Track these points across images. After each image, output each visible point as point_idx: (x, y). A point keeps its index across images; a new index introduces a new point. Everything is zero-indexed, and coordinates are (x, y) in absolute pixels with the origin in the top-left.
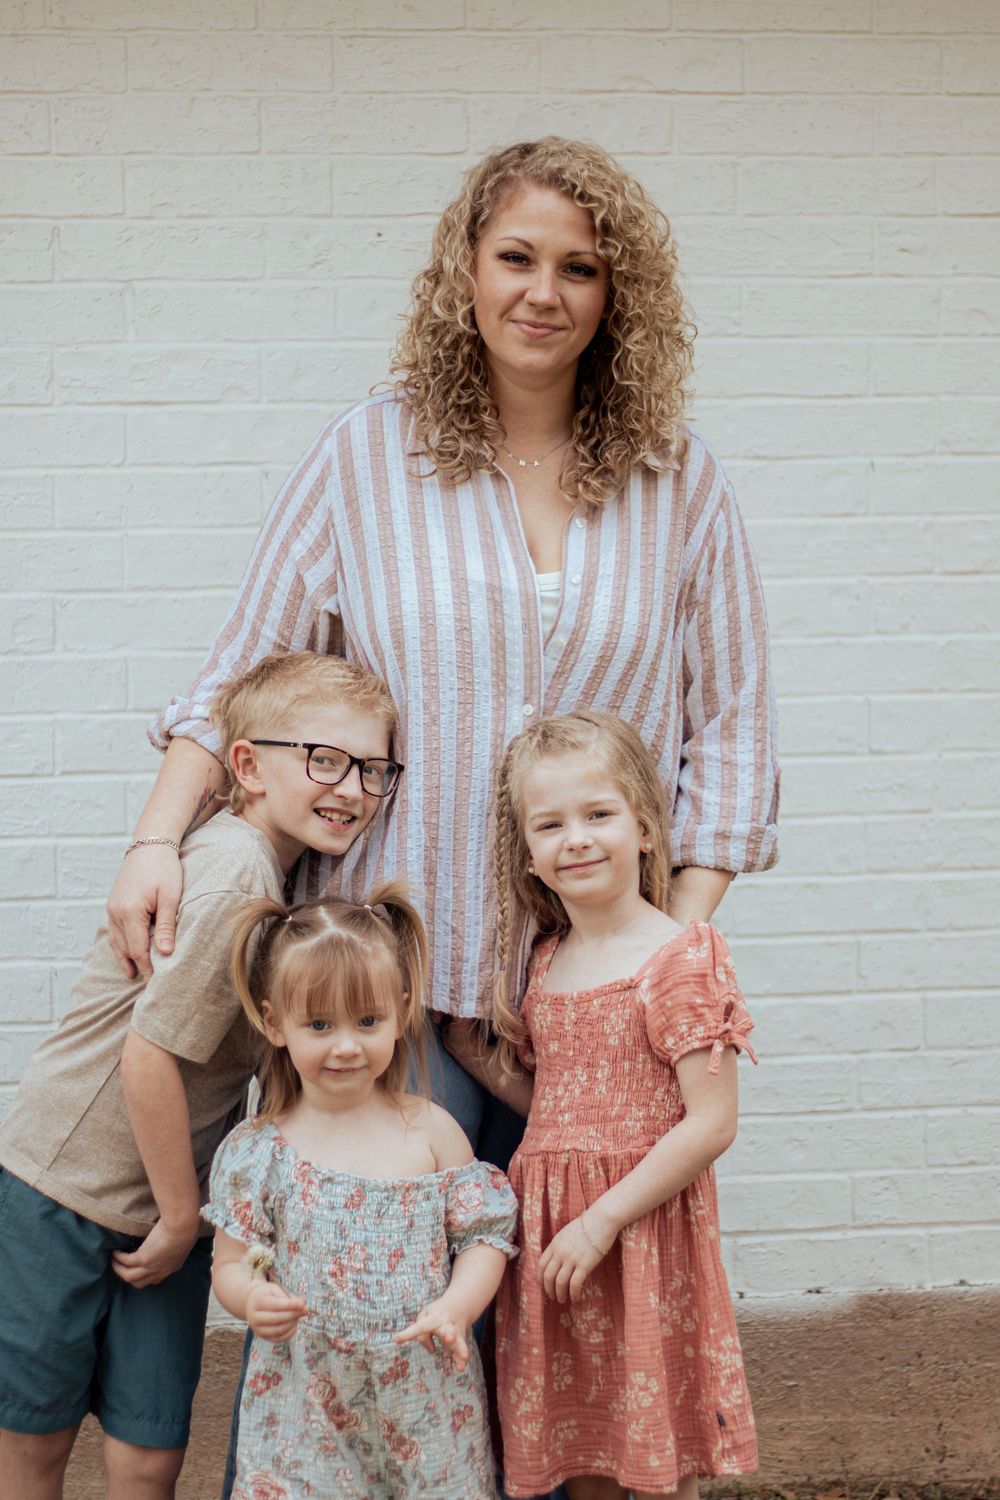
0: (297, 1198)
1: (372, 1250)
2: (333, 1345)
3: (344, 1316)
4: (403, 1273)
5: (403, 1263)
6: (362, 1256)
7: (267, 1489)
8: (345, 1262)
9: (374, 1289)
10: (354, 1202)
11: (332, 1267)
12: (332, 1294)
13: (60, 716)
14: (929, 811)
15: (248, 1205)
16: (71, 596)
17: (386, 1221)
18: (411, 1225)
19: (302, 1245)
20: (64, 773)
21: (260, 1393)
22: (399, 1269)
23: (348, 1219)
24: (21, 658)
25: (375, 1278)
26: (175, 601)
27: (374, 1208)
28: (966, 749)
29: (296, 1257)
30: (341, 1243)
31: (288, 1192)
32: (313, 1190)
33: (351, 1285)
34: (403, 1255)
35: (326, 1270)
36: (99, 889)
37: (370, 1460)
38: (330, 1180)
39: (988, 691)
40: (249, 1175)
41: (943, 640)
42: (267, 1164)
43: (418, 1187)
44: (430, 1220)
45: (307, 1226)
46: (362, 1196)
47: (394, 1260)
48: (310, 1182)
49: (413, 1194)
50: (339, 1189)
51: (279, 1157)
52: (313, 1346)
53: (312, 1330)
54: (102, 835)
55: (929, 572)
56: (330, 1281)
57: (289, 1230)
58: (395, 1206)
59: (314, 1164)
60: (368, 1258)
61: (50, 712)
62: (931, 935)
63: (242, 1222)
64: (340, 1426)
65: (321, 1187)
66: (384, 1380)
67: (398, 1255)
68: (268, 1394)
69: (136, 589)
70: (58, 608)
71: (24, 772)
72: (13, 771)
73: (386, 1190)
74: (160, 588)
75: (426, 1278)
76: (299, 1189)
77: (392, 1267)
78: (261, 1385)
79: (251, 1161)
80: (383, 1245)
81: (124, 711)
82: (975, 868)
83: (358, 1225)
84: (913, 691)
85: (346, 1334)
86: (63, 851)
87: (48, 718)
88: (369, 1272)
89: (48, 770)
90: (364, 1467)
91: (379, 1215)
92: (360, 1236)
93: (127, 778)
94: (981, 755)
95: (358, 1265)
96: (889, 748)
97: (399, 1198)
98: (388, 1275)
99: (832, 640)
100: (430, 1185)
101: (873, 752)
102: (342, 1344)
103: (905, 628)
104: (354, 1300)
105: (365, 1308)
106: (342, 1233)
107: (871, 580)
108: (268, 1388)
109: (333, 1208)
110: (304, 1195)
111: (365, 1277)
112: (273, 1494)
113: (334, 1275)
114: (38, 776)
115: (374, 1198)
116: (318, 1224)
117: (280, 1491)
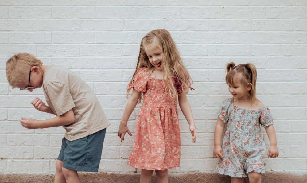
0: (233, 112)
1: (245, 121)
2: (236, 138)
3: (239, 132)
4: (250, 126)
5: (251, 124)
6: (243, 122)
7: (227, 162)
8: (240, 123)
9: (245, 128)
10: (243, 113)
11: (238, 124)
12: (237, 128)
13: (81, 44)
14: (265, 68)
15: (224, 113)
16: (84, 19)
17: (248, 117)
18: (253, 118)
19: (233, 120)
20: (82, 56)
21: (226, 146)
22: (249, 125)
23: (242, 116)
24: (73, 32)
25: (245, 126)
26: (105, 21)
27: (246, 114)
28: (272, 56)
29: (232, 122)
30: (240, 120)
31: (232, 111)
32: (236, 111)
33: (241, 127)
34: (251, 123)
35: (236, 124)
36: (88, 80)
37: (241, 160)
38: (239, 109)
39: (277, 43)
40: (225, 108)
41: (267, 32)
42: (228, 106)
43: (254, 111)
44: (256, 117)
45: (234, 117)
46: (244, 112)
47: (249, 123)
48: (236, 109)
49: (253, 112)
50: (240, 111)
51: (231, 105)
52: (233, 138)
53: (233, 135)
54: (89, 69)
55: (264, 18)
56: (237, 126)
57: (231, 117)
58: (250, 114)
59: (236, 106)
60: (244, 123)
61: (79, 43)
62: (265, 95)
63: (222, 115)
64: (236, 153)
65: (237, 110)
66: (245, 144)
67: (250, 122)
68: (228, 146)
69: (97, 18)
70: (81, 22)
71: (73, 55)
72: (71, 55)
73: (249, 111)
74: (102, 18)
75: (254, 127)
76: (234, 110)
77: (248, 124)
78: (226, 144)
79: (226, 105)
80: (247, 120)
81: (94, 43)
82: (275, 81)
83: (243, 117)
84: (261, 43)
85: (239, 135)
86: (81, 72)
87: (79, 44)
88: (244, 125)
89: (78, 55)
90: (240, 161)
91: (247, 115)
92: (243, 119)
93: (95, 57)
94: (276, 57)
95: (242, 124)
96: (255, 55)
97: (251, 113)
98: (247, 126)
99: (243, 32)
100: (257, 111)
101: (252, 56)
102: (238, 137)
103: (259, 30)
104: (241, 130)
105: (243, 131)
106: (240, 118)
107: (252, 19)
108: (228, 145)
109: (239, 114)
110: (234, 111)
111: (243, 126)
112: (228, 163)
113: (238, 125)
114: (76, 56)
115: (246, 112)
116: (236, 117)
117: (229, 163)
